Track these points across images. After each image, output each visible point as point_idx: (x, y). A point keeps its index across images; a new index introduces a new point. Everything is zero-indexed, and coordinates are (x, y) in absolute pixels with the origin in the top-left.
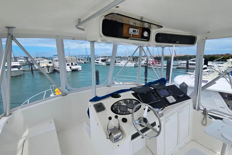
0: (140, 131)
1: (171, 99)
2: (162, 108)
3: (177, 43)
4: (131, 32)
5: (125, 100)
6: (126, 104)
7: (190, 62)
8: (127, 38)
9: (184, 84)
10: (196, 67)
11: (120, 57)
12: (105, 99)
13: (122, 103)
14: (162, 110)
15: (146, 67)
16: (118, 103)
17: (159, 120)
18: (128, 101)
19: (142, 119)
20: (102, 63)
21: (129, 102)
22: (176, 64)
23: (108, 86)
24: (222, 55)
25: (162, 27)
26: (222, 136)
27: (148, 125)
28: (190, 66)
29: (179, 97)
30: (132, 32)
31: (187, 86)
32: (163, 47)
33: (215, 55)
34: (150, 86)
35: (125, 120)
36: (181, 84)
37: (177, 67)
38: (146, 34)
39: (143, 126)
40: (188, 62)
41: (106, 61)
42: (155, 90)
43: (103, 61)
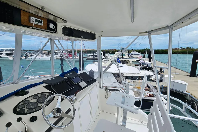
0: (53, 124)
1: (83, 84)
2: (75, 94)
3: (82, 38)
4: (32, 21)
5: (35, 96)
6: (36, 100)
7: (95, 55)
8: (28, 27)
9: (92, 70)
10: (98, 58)
11: (33, 50)
12: (4, 101)
13: (31, 100)
14: (75, 95)
15: (62, 59)
16: (25, 102)
17: (72, 106)
18: (39, 95)
19: (55, 111)
20: (8, 57)
21: (41, 96)
22: (86, 56)
23: (14, 83)
24: (112, 50)
25: (66, 21)
26: (115, 103)
27: (62, 115)
28: (95, 58)
29: (89, 81)
30: (35, 21)
31: (94, 72)
32: (72, 41)
33: (109, 50)
34: (64, 76)
35: (33, 119)
36: (90, 71)
37: (87, 58)
38: (52, 26)
39: (57, 117)
40: (94, 55)
41: (13, 54)
42: (69, 79)
43: (8, 54)
